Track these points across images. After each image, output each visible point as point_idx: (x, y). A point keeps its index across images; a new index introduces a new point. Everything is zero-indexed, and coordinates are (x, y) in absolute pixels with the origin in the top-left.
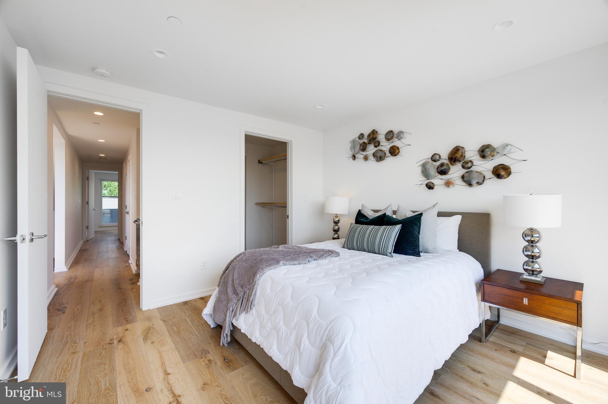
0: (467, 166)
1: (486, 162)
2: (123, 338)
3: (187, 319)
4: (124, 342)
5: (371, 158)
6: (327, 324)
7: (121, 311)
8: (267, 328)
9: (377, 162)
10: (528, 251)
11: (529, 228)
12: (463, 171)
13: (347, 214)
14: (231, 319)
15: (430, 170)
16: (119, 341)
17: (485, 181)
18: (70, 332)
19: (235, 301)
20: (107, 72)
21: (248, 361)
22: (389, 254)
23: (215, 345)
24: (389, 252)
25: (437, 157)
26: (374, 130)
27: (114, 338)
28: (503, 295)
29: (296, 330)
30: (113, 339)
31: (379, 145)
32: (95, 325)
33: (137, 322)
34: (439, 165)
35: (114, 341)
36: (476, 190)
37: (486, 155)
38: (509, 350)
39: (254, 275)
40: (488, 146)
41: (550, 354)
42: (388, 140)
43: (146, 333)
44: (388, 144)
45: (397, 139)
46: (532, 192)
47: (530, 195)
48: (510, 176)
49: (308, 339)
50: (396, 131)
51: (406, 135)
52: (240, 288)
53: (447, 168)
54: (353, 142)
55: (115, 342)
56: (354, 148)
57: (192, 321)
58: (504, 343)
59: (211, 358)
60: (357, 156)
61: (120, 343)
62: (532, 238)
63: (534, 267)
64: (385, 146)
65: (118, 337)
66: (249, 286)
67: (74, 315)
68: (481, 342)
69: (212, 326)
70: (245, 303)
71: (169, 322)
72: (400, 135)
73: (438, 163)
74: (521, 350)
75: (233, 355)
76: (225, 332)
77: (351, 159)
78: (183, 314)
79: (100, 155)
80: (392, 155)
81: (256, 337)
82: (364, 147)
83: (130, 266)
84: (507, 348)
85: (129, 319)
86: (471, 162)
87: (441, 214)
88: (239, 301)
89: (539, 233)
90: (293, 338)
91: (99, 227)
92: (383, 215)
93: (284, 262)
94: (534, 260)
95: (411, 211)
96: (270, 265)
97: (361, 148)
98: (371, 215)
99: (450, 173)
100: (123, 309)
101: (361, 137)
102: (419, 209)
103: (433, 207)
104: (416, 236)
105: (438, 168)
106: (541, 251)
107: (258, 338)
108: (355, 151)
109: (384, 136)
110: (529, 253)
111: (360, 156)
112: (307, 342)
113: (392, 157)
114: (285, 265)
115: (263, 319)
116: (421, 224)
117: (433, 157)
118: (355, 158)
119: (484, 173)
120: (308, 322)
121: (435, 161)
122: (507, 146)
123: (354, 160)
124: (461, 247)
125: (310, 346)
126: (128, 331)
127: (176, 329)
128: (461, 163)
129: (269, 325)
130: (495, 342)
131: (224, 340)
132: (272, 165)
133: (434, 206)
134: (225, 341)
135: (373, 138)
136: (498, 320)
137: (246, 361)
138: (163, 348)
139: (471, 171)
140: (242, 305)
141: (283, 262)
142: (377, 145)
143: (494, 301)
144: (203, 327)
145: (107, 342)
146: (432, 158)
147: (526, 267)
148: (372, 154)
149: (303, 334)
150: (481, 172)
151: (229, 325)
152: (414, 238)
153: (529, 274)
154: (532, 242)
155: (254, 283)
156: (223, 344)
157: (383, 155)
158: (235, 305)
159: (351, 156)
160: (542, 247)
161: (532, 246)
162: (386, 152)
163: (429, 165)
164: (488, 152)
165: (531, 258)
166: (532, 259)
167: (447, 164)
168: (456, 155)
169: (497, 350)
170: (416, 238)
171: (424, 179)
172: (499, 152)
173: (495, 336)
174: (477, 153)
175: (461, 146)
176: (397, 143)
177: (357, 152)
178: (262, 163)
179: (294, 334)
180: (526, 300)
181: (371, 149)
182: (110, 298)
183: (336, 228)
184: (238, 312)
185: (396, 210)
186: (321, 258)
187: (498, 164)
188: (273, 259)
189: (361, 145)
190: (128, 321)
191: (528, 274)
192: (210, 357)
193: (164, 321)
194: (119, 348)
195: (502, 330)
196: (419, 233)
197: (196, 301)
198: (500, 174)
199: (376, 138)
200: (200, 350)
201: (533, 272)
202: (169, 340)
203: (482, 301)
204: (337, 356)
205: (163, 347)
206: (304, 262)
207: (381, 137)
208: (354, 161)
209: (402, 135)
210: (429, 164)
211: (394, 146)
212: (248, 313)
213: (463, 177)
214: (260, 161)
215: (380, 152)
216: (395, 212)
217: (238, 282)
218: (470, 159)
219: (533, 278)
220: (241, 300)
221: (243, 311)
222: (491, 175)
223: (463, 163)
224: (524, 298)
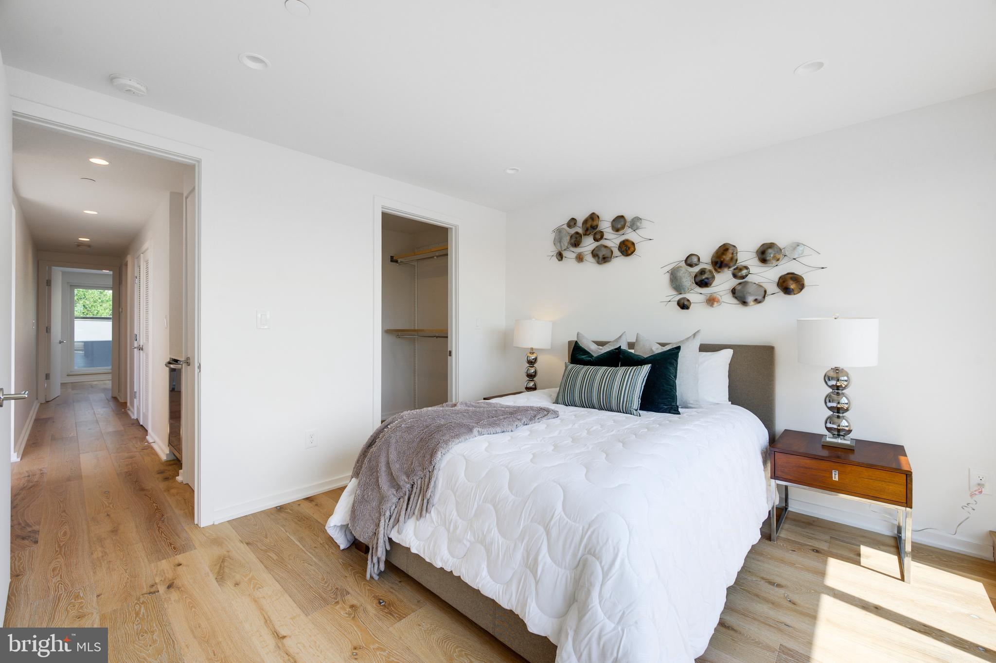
0: (740, 274)
1: (768, 268)
2: (175, 581)
3: (292, 538)
4: (179, 588)
5: (589, 258)
6: (583, 527)
7: (157, 532)
8: (465, 542)
9: (597, 265)
10: (833, 401)
11: (833, 367)
12: (734, 282)
13: (550, 348)
14: (389, 532)
15: (684, 280)
16: (169, 587)
17: (766, 298)
18: (61, 578)
19: (395, 500)
20: (138, 86)
21: (421, 602)
22: (635, 411)
23: (356, 579)
24: (634, 408)
25: (695, 260)
26: (593, 214)
27: (157, 581)
28: (802, 467)
29: (525, 541)
30: (156, 583)
31: (602, 237)
32: (110, 562)
33: (195, 548)
34: (698, 272)
35: (159, 587)
36: (753, 310)
37: (768, 258)
38: (810, 549)
39: (433, 454)
40: (771, 246)
41: (864, 550)
42: (617, 230)
43: (218, 567)
44: (616, 236)
45: (630, 230)
46: (838, 315)
47: (835, 318)
48: (803, 290)
49: (550, 554)
50: (629, 217)
51: (644, 224)
52: (404, 477)
53: (710, 276)
54: (559, 231)
55: (162, 589)
56: (560, 242)
57: (301, 540)
58: (802, 540)
59: (355, 602)
60: (565, 254)
61: (172, 590)
62: (838, 382)
63: (841, 425)
64: (612, 240)
65: (165, 579)
66: (421, 473)
67: (60, 544)
68: (770, 541)
69: (342, 547)
70: (415, 501)
71: (259, 544)
72: (635, 223)
73: (696, 269)
74: (826, 548)
75: (392, 592)
76: (376, 555)
77: (555, 259)
78: (282, 529)
79: (80, 239)
80: (623, 255)
81: (444, 558)
82: (576, 241)
83: (152, 448)
84: (808, 547)
85: (179, 545)
86: (746, 268)
87: (705, 348)
88: (402, 500)
89: (847, 375)
90: (519, 555)
91: (68, 375)
92: (615, 349)
93: (480, 429)
94: (841, 415)
95: (657, 343)
96: (457, 436)
97: (573, 241)
98: (596, 351)
99: (714, 284)
100: (159, 528)
101: (572, 223)
102: (673, 340)
103: (694, 337)
104: (672, 382)
105: (696, 276)
106: (851, 401)
107: (448, 560)
108: (561, 247)
109: (609, 224)
110: (834, 405)
111: (570, 255)
112: (549, 560)
113: (623, 257)
114: (480, 434)
115: (456, 528)
116: (677, 364)
117: (688, 259)
118: (562, 258)
119: (766, 286)
120: (547, 525)
121: (691, 265)
122: (798, 246)
123: (559, 260)
124: (734, 398)
125: (554, 565)
126: (180, 566)
127: (275, 557)
128: (732, 269)
129: (468, 537)
130: (789, 539)
131: (372, 569)
132: (414, 266)
133: (694, 335)
134: (376, 570)
135: (591, 225)
136: (786, 505)
137: (418, 602)
138: (259, 592)
139: (746, 282)
140: (410, 506)
141: (478, 429)
142: (599, 237)
143: (789, 477)
144: (324, 549)
145: (145, 591)
146: (686, 261)
147: (829, 425)
148: (590, 252)
149: (541, 546)
150: (761, 284)
151: (385, 542)
152: (670, 386)
153: (834, 434)
154: (838, 388)
155: (433, 467)
156: (371, 577)
157: (608, 254)
158: (394, 507)
159: (555, 253)
160: (852, 395)
161: (838, 394)
162: (613, 249)
163: (682, 272)
164: (771, 253)
165: (836, 411)
166: (838, 412)
167: (710, 271)
168: (724, 257)
169: (794, 551)
170: (672, 386)
171: (674, 293)
172: (787, 254)
173: (787, 530)
174: (754, 255)
175: (731, 244)
176: (630, 235)
177: (563, 249)
178: (396, 261)
179: (523, 546)
180: (835, 475)
181: (589, 244)
182: (128, 508)
183: (532, 370)
184: (402, 519)
185: (635, 341)
186: (533, 422)
187: (786, 273)
188: (461, 425)
189: (571, 237)
190: (176, 550)
191: (831, 436)
192: (351, 600)
193: (247, 544)
194: (172, 599)
195: (794, 520)
196: (675, 377)
197: (299, 505)
198: (789, 287)
199: (597, 226)
200: (330, 591)
201: (839, 432)
202: (267, 577)
203: (771, 478)
204: (611, 578)
205: (259, 590)
206: (510, 428)
207: (605, 226)
208: (561, 262)
209: (638, 224)
210: (682, 270)
211: (627, 240)
212: (422, 520)
213: (734, 291)
214: (394, 258)
215: (603, 249)
216: (631, 345)
217: (398, 466)
218: (744, 264)
219: (839, 441)
220: (406, 498)
221: (410, 516)
222: (776, 289)
223: (734, 269)
224: (833, 471)
